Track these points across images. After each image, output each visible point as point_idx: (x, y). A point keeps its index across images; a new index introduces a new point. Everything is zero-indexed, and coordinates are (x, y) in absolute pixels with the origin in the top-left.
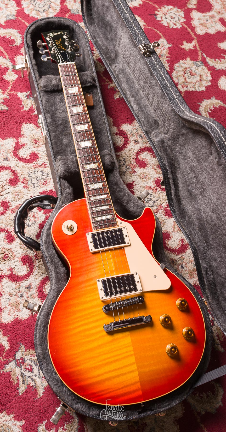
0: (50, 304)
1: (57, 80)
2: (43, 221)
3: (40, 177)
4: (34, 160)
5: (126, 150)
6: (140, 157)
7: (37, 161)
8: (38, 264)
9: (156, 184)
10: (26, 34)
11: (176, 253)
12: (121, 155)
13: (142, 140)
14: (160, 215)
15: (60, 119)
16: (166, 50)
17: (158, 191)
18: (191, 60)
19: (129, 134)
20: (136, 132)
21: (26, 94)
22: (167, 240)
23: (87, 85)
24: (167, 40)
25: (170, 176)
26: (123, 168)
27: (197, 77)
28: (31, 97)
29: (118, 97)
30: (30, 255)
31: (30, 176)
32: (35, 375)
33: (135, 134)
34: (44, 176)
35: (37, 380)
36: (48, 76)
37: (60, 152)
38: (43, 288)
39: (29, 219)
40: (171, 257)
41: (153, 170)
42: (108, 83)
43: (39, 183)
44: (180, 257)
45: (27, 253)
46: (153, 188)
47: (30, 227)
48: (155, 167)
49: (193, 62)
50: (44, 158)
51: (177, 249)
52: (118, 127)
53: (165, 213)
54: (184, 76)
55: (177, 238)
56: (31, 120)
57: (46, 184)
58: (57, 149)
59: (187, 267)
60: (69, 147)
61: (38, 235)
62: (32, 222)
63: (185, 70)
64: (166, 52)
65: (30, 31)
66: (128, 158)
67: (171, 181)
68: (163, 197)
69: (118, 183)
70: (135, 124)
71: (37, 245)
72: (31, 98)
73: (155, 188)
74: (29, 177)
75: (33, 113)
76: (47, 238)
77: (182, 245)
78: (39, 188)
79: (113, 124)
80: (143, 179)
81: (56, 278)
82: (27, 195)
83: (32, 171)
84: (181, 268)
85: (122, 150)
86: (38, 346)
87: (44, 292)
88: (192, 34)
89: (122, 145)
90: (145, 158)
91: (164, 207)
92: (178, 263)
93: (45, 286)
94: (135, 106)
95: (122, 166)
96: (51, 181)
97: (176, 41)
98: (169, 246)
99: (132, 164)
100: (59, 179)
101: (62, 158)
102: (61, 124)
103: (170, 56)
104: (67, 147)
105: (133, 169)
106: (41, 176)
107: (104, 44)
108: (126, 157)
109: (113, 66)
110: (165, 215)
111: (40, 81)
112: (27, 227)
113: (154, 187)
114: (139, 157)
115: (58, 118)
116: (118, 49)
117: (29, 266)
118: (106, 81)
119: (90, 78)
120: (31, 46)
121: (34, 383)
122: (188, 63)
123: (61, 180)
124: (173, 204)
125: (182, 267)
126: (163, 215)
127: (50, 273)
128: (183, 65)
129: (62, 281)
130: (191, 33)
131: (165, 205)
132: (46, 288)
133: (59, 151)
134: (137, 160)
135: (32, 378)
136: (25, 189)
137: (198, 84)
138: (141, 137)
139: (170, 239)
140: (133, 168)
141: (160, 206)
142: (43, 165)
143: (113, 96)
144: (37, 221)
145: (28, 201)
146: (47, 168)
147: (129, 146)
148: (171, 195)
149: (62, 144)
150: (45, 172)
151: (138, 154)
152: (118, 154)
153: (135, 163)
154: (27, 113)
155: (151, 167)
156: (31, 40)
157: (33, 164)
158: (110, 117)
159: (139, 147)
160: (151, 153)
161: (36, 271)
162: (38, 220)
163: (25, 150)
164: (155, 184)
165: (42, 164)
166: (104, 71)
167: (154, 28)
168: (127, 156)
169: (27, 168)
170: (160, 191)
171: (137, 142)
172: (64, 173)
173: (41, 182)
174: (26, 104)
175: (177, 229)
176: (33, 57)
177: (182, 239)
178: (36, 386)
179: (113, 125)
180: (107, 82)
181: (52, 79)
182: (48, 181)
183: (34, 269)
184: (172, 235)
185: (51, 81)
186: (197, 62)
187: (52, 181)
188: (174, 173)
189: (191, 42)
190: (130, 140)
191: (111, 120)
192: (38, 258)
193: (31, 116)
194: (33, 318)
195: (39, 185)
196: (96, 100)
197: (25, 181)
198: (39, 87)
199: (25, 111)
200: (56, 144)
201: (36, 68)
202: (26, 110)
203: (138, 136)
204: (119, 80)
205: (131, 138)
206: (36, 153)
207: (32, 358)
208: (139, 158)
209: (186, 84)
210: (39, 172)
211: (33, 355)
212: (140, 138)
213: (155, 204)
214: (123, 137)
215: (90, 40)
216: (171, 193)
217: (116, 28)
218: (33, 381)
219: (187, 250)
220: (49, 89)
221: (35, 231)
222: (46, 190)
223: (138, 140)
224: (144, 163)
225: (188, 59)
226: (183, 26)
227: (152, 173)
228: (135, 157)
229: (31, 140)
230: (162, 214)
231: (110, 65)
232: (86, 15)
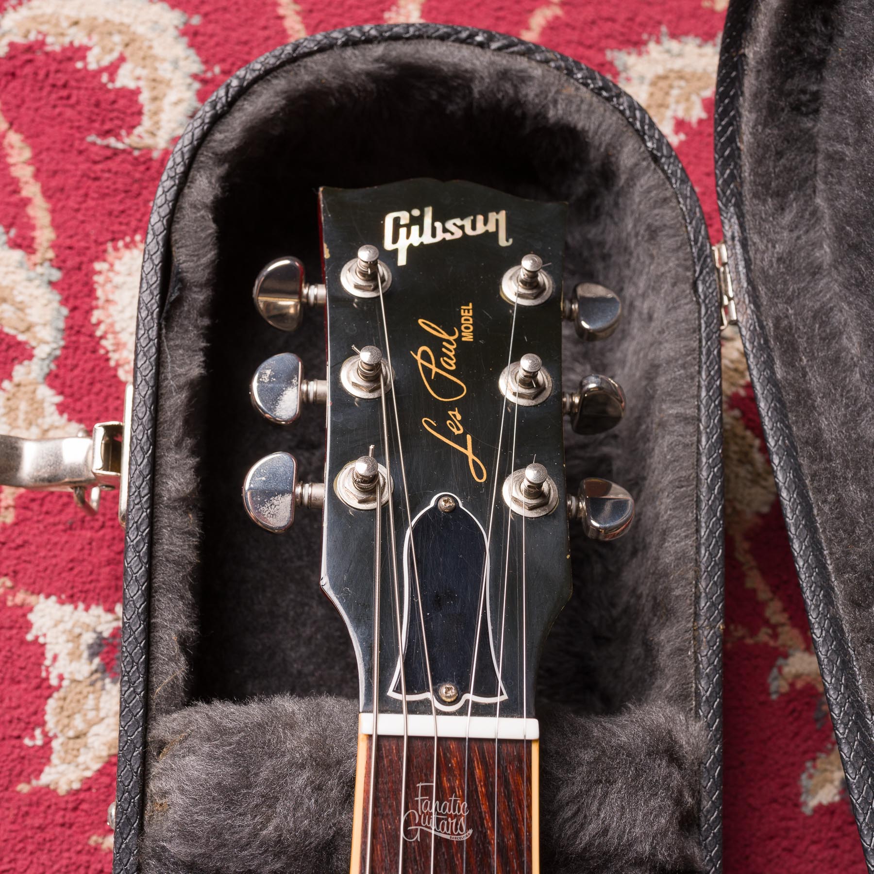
21: (97, 621)
42: (775, 636)
118: (767, 622)
120: (199, 297)
143: (797, 777)
156: (212, 227)
174: (78, 723)
180: (774, 627)
199: (46, 798)
202: (63, 789)
232: (755, 96)
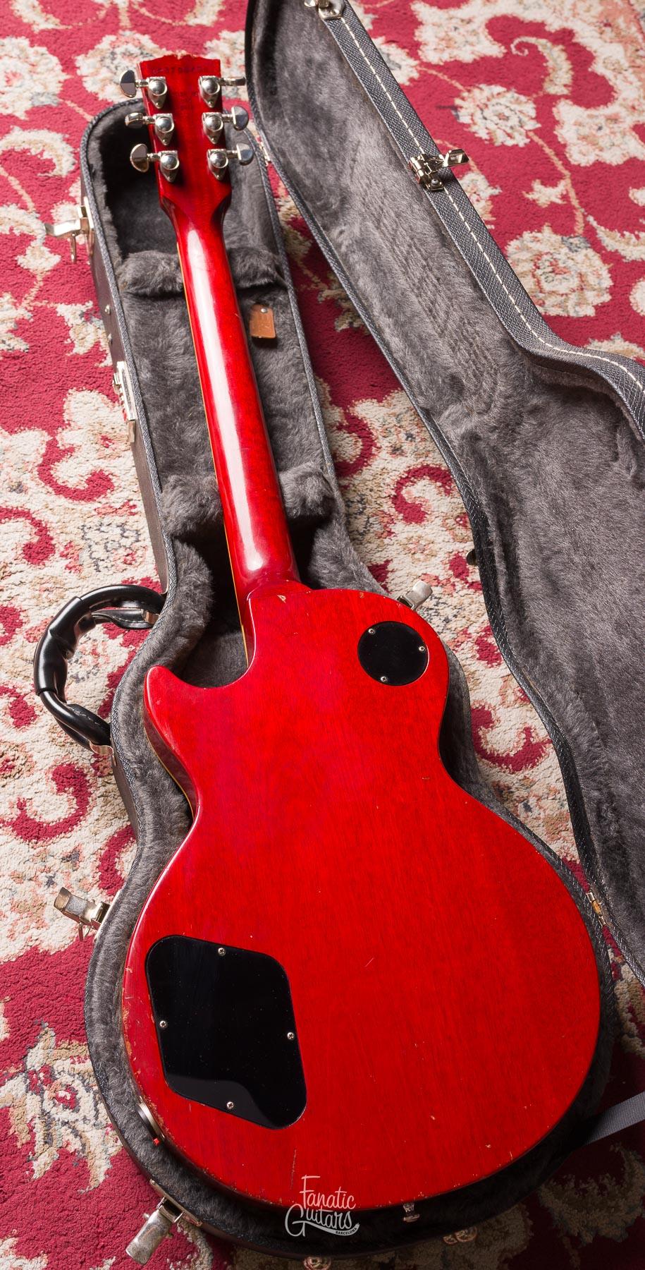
0: (136, 902)
1: (173, 264)
2: (120, 665)
3: (117, 540)
4: (99, 494)
5: (367, 473)
6: (408, 492)
7: (109, 495)
8: (102, 790)
9: (454, 571)
10: (86, 140)
11: (510, 766)
12: (354, 485)
13: (413, 447)
14: (463, 657)
15: (177, 374)
16: (483, 203)
17: (458, 588)
18: (556, 232)
19: (376, 427)
20: (395, 423)
21: (80, 308)
22: (483, 729)
23: (258, 282)
24: (487, 178)
25: (494, 535)
26: (359, 523)
27: (571, 280)
28: (96, 319)
29: (345, 326)
30: (80, 764)
31: (87, 537)
32: (85, 1119)
33: (392, 430)
34: (127, 537)
35: (88, 1135)
36: (147, 253)
37: (176, 465)
38: (117, 860)
39: (81, 660)
40: (496, 778)
41: (444, 529)
42: (317, 286)
43: (111, 559)
44: (520, 778)
45: (71, 756)
46: (444, 582)
47: (82, 683)
48: (451, 522)
49: (559, 237)
50: (129, 488)
51: (512, 754)
52: (345, 408)
53: (478, 651)
54: (534, 276)
55: (512, 723)
56: (94, 380)
57: (133, 562)
58: (168, 456)
59: (540, 808)
60: (203, 453)
61: (105, 705)
62: (88, 669)
63: (539, 259)
64: (484, 208)
65: (99, 131)
66: (371, 497)
67: (497, 550)
68: (473, 607)
69: (342, 557)
70: (394, 401)
71: (101, 730)
72: (94, 319)
73: (448, 580)
74: (84, 541)
75: (101, 362)
76: (132, 708)
77: (528, 744)
78: (111, 572)
79: (330, 399)
80: (414, 553)
81: (155, 823)
82: (75, 590)
83: (91, 524)
84: (523, 810)
85: (356, 471)
86: (97, 1025)
87: (119, 873)
88: (559, 164)
89: (357, 459)
90: (421, 495)
91: (475, 636)
92: (515, 797)
93: (122, 855)
94: (396, 340)
95: (356, 518)
96: (147, 552)
97: (511, 180)
98: (490, 746)
99: (382, 511)
100: (172, 541)
101: (180, 480)
102: (181, 387)
103: (494, 219)
104: (196, 452)
105: (385, 526)
106: (117, 538)
107: (308, 173)
108: (368, 492)
109: (335, 233)
110: (478, 659)
111: (123, 266)
112: (74, 683)
113: (447, 577)
114: (403, 492)
115: (172, 370)
116: (348, 182)
117: (75, 794)
118: (313, 282)
119: (268, 263)
120: (100, 174)
121: (79, 1143)
122: (546, 240)
123: (178, 543)
124: (503, 617)
125: (528, 808)
126: (472, 657)
127: (139, 809)
128: (531, 245)
129: (172, 834)
130: (555, 160)
131: (479, 630)
132: (123, 860)
133: (174, 461)
134: (397, 500)
135: (74, 1128)
136: (72, 574)
137: (574, 297)
138: (410, 436)
139: (492, 727)
140: (388, 523)
141: (464, 632)
142: (125, 508)
143: (333, 323)
144: (104, 667)
145: (78, 604)
146: (136, 517)
147: (376, 463)
148: (497, 593)
149: (181, 443)
150: (132, 526)
151: (401, 484)
152: (345, 482)
153: (394, 510)
154: (82, 360)
155: (439, 521)
156: (99, 155)
157: (96, 505)
158: (321, 380)
159: (405, 465)
160: (439, 484)
161: (95, 809)
162: (107, 663)
163: (75, 465)
164: (450, 569)
165: (123, 506)
166: (306, 252)
167: (451, 144)
168: (371, 490)
169: (76, 515)
170: (463, 588)
171: (398, 450)
172: (184, 525)
173: (118, 557)
174: (81, 336)
175: (511, 698)
176: (103, 201)
177: (527, 726)
178: (87, 1151)
179: (331, 403)
180: (316, 283)
181: (158, 261)
182: (139, 553)
183: (91, 803)
184: (498, 715)
185: (155, 267)
186: (571, 237)
187: (150, 553)
188: (505, 528)
189: (554, 185)
190: (378, 445)
191: (324, 389)
192: (101, 772)
193: (94, 370)
194: (83, 944)
195: (113, 563)
196: (284, 323)
197: (72, 552)
198: (120, 284)
199: (76, 356)
200: (166, 443)
201: (111, 232)
202: (81, 353)
203: (403, 436)
204: (349, 268)
205: (381, 440)
206: (107, 474)
207: (79, 1067)
208: (406, 496)
209: (541, 295)
210: (114, 525)
211: (79, 1057)
212: (407, 439)
213: (449, 626)
214: (360, 437)
215: (270, 162)
216: (496, 586)
217: (344, 122)
218: (76, 1136)
219: (541, 760)
220: (148, 290)
221: (95, 693)
222: (133, 578)
223: (401, 446)
224: (420, 511)
225: (547, 230)
226: (532, 141)
227: (442, 538)
228: (393, 493)
229: (92, 438)
230: (470, 655)
231: (324, 229)
232: (259, 92)
